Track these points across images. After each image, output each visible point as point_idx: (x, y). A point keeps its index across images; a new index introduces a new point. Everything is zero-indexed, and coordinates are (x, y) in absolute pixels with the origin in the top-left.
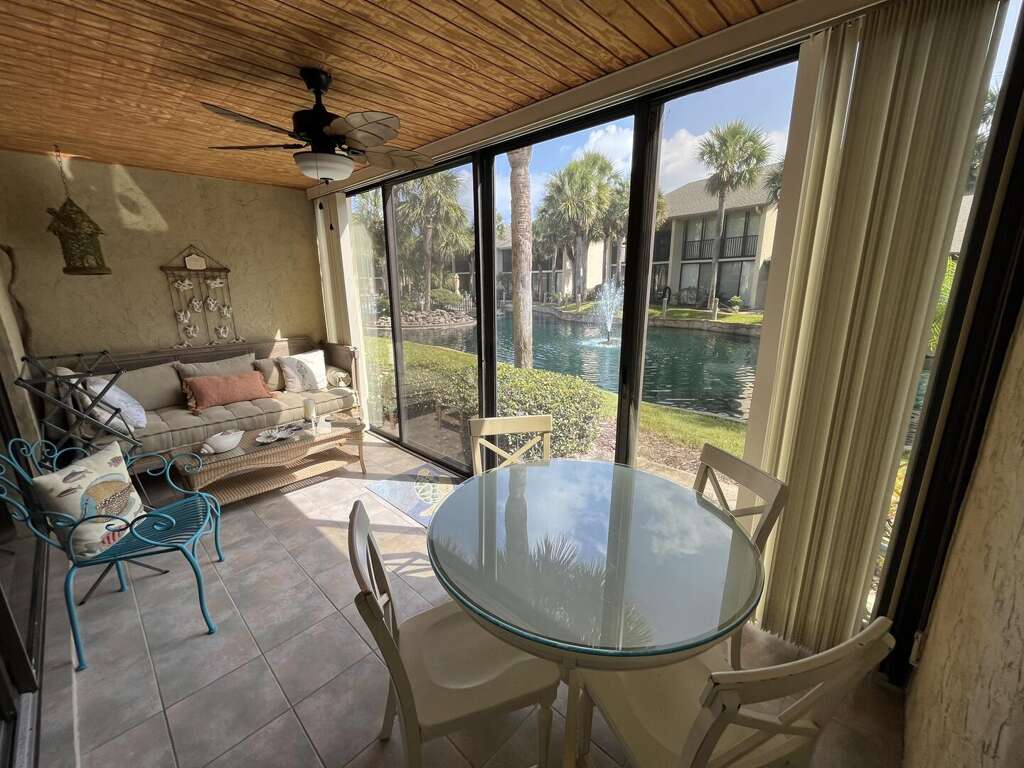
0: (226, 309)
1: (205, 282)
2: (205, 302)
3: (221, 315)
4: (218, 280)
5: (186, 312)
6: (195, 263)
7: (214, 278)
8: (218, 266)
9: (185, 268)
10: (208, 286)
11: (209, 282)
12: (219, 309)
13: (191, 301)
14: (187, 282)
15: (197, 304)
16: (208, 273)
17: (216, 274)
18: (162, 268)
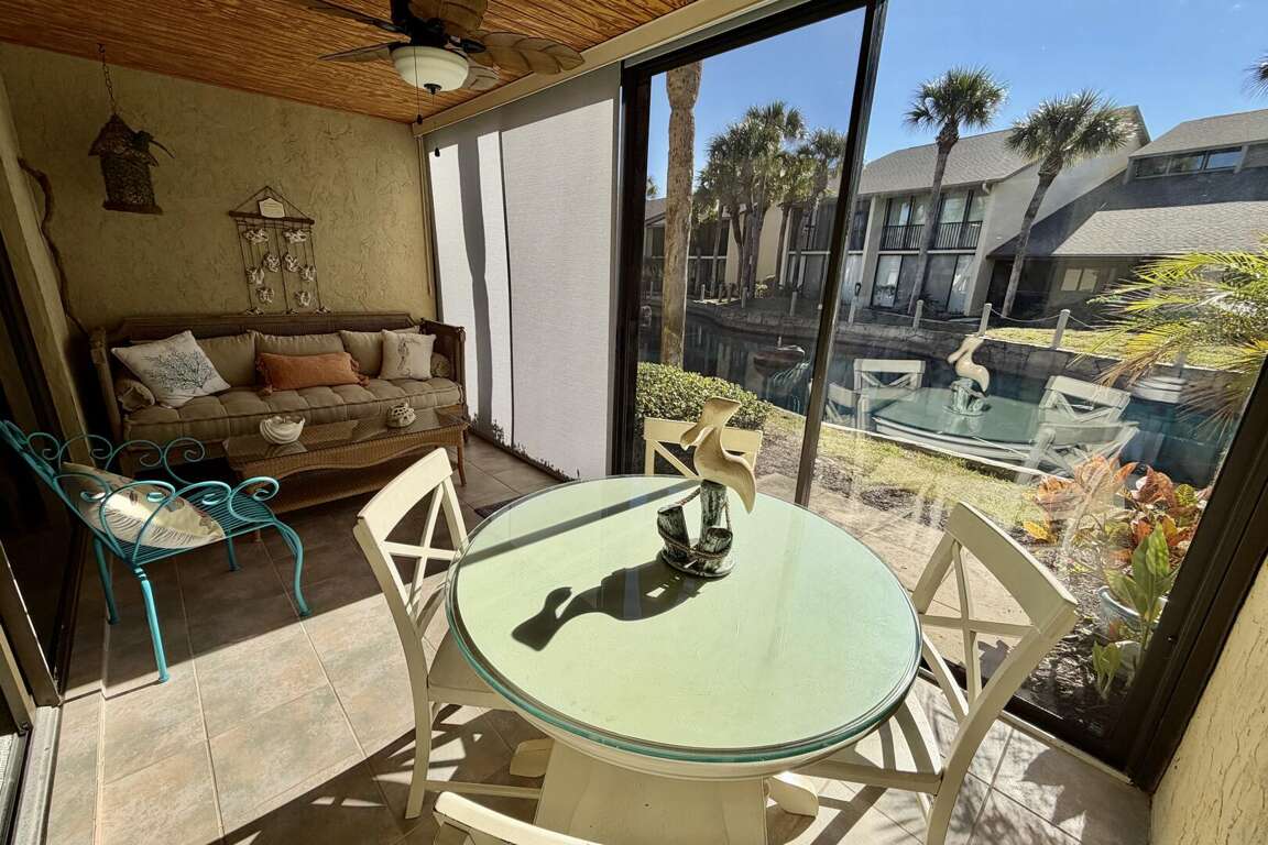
0: (308, 270)
1: (282, 234)
2: (282, 260)
3: (302, 279)
4: (299, 234)
5: (259, 271)
6: (272, 209)
7: (295, 231)
8: (300, 216)
9: (259, 215)
10: (287, 240)
11: (288, 234)
12: (300, 270)
13: (265, 257)
14: (261, 233)
15: (273, 262)
16: (288, 224)
17: (297, 225)
18: (232, 214)
